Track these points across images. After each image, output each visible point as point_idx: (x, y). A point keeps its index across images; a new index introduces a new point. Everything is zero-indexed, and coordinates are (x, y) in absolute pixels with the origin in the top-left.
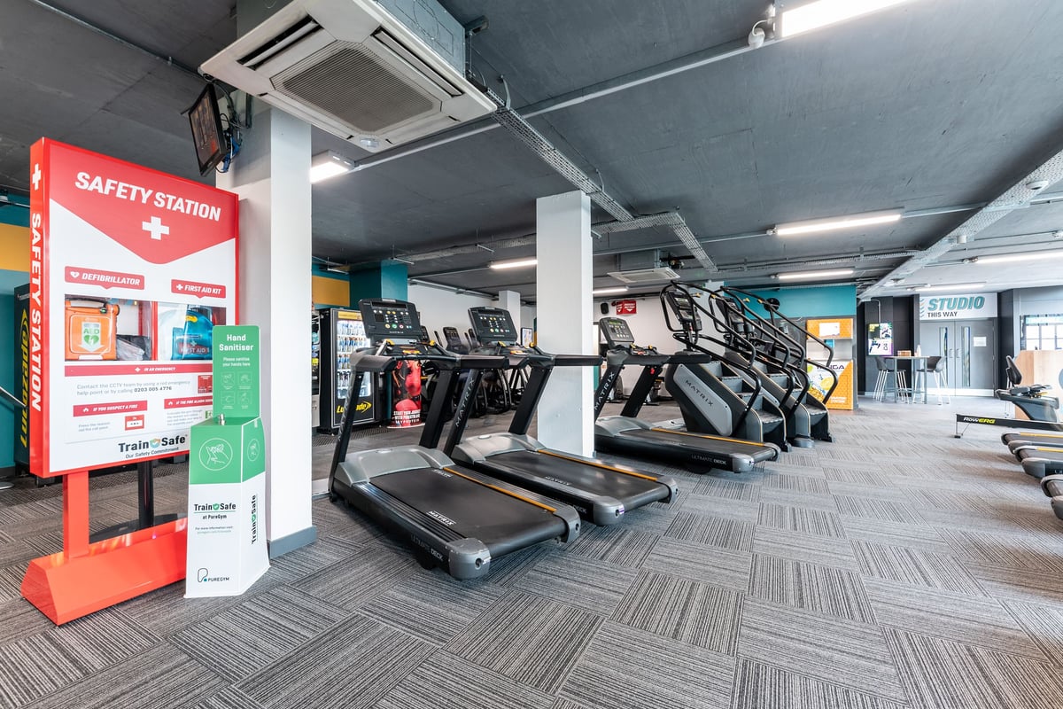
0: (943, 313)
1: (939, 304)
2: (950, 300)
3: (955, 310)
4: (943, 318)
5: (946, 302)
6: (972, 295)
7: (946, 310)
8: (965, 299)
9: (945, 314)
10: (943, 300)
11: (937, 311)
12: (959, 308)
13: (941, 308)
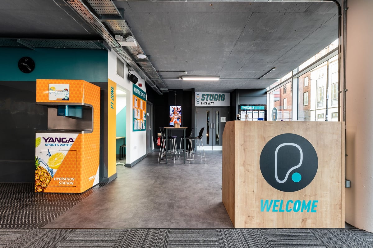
0: (208, 103)
1: (206, 97)
2: (211, 95)
3: (213, 101)
4: (207, 105)
5: (209, 96)
6: (220, 93)
7: (209, 101)
8: (217, 95)
9: (209, 103)
10: (208, 95)
11: (205, 101)
12: (215, 100)
13: (207, 100)
